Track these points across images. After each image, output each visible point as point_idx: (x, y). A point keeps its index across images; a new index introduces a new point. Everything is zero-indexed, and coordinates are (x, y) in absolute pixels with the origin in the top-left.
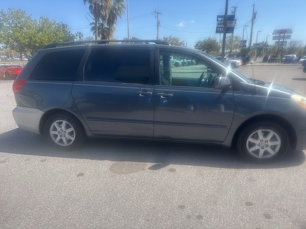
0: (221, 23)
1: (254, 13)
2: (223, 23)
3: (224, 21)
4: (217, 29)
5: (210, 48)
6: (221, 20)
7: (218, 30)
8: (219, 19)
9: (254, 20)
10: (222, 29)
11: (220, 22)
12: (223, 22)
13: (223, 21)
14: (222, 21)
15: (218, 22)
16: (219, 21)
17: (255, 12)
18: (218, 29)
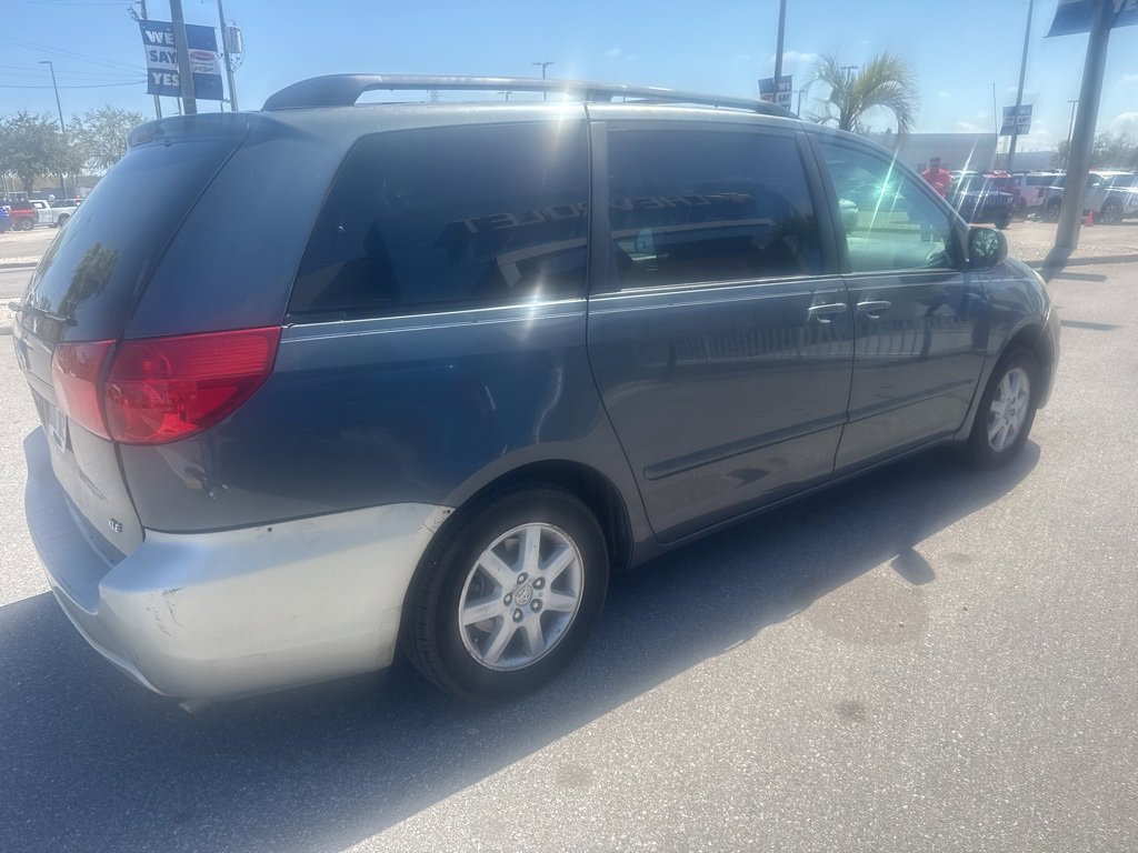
0: (162, 54)
1: (228, 31)
2: (173, 56)
3: (174, 46)
4: (151, 80)
5: (35, 159)
6: (160, 41)
7: (157, 82)
8: (152, 36)
9: (233, 56)
10: (174, 77)
11: (159, 49)
12: (171, 50)
13: (169, 46)
14: (164, 44)
15: (151, 48)
16: (152, 44)
17: (229, 25)
18: (157, 77)
